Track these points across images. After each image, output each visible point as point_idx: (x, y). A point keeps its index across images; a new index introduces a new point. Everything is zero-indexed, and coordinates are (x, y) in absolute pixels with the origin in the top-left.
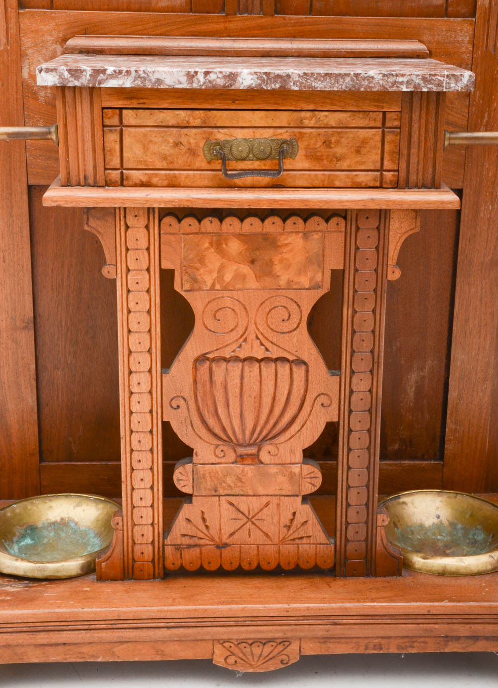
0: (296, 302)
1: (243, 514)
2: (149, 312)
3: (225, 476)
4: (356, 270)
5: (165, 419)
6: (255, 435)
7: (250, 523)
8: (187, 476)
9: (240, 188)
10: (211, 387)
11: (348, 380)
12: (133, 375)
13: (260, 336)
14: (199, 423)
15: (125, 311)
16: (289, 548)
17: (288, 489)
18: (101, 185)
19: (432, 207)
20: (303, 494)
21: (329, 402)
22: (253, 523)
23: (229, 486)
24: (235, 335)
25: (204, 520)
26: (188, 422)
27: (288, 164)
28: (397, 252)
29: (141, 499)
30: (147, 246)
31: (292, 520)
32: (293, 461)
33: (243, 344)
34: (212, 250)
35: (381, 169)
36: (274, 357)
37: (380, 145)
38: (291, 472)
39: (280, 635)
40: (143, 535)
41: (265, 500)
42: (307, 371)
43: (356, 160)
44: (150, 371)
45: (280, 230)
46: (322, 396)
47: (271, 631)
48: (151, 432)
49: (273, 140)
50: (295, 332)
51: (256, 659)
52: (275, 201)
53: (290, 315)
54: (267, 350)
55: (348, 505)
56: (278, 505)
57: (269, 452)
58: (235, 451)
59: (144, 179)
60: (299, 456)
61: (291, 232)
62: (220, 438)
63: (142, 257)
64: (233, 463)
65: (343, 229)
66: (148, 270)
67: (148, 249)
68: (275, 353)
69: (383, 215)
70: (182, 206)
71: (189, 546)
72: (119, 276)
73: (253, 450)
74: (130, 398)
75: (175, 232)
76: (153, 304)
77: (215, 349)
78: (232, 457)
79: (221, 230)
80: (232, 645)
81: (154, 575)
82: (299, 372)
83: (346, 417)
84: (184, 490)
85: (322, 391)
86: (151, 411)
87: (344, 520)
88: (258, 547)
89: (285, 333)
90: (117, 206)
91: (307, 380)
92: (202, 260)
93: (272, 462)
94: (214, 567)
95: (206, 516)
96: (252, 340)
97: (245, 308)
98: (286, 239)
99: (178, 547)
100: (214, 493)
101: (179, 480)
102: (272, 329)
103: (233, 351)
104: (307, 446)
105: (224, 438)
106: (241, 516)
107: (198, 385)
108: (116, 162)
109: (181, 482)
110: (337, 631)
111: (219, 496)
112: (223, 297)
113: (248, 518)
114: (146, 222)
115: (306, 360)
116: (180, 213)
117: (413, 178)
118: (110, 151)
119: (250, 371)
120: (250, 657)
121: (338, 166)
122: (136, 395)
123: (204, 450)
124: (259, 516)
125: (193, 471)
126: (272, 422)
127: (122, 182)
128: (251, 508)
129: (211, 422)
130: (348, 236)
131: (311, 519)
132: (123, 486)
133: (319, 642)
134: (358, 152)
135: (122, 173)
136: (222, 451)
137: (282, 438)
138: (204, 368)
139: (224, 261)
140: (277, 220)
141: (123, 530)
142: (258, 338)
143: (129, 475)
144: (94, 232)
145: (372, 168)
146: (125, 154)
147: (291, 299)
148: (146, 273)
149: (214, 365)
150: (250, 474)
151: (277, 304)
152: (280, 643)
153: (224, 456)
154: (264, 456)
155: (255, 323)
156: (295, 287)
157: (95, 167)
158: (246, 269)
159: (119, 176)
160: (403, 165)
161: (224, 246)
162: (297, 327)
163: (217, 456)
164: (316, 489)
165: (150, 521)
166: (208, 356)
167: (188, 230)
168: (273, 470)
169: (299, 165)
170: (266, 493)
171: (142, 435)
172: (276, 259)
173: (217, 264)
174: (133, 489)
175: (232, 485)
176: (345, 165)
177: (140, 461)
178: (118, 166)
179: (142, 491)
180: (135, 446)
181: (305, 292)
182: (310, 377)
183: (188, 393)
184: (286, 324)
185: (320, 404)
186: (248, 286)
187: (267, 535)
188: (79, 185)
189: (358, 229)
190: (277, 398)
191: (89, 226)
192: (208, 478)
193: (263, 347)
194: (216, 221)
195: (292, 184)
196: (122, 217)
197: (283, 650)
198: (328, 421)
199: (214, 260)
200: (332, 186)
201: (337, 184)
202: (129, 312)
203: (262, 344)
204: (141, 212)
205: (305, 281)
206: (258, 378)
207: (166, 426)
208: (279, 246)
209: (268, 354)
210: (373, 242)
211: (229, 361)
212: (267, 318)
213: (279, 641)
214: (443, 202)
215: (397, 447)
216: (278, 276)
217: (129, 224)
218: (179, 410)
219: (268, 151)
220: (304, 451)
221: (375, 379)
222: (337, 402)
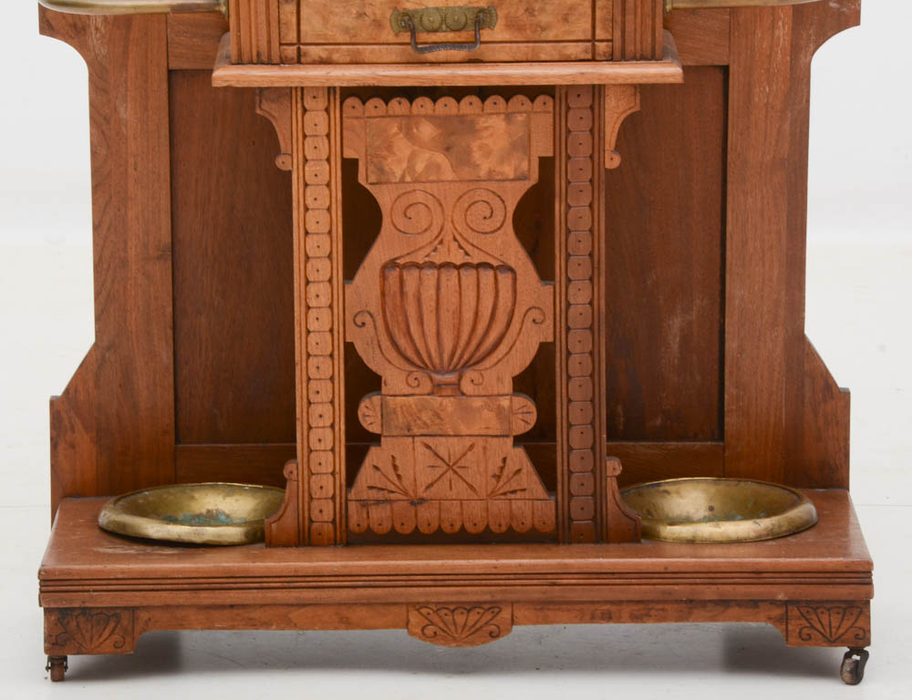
0: (499, 196)
1: (442, 459)
2: (329, 209)
3: (420, 411)
4: (568, 157)
5: (348, 340)
6: (455, 360)
7: (451, 472)
8: (375, 410)
9: (432, 63)
10: (402, 300)
11: (563, 290)
12: (311, 285)
13: (458, 238)
14: (388, 343)
15: (302, 209)
16: (499, 506)
17: (496, 427)
18: (275, 61)
19: (652, 81)
20: (515, 434)
21: (542, 318)
22: (455, 472)
23: (425, 423)
24: (428, 236)
25: (395, 467)
26: (375, 342)
27: (486, 35)
28: (615, 134)
29: (320, 440)
30: (327, 131)
31: (502, 468)
32: (501, 393)
33: (439, 247)
34: (401, 135)
35: (593, 40)
36: (475, 261)
37: (589, 11)
38: (499, 406)
39: (488, 598)
40: (321, 487)
41: (468, 442)
42: (515, 280)
43: (563, 29)
44: (330, 281)
45: (478, 111)
46: (533, 310)
47: (476, 593)
48: (331, 356)
49: (469, 9)
50: (499, 232)
51: (459, 631)
52: (471, 77)
53: (492, 212)
54: (467, 254)
55: (570, 449)
56: (485, 448)
57: (472, 381)
58: (431, 379)
59: (324, 55)
60: (508, 386)
61: (492, 114)
62: (413, 364)
63: (321, 144)
64: (429, 395)
65: (551, 109)
66: (328, 160)
67: (328, 136)
68: (477, 258)
69: (597, 92)
70: (366, 85)
71: (378, 502)
72: (295, 167)
73: (452, 378)
74: (307, 313)
75: (358, 115)
76: (334, 200)
77: (406, 252)
78: (427, 387)
79: (410, 111)
80: (431, 612)
81: (335, 541)
82: (505, 280)
83: (563, 336)
84: (371, 429)
85: (532, 303)
86: (331, 330)
87: (566, 468)
88: (461, 503)
89: (486, 233)
90: (294, 85)
91: (515, 291)
92: (389, 148)
93: (476, 393)
94: (408, 529)
95: (397, 463)
96: (449, 241)
97: (441, 205)
98: (486, 121)
99: (364, 504)
100: (407, 433)
101: (364, 416)
102: (471, 229)
103: (428, 256)
104: (517, 372)
105: (418, 363)
106: (439, 462)
107: (387, 298)
108: (292, 37)
109: (367, 419)
110: (556, 592)
111: (413, 436)
112: (414, 190)
113: (448, 465)
114: (326, 104)
115: (513, 266)
116: (364, 93)
117: (630, 48)
118: (285, 24)
119: (448, 280)
120: (453, 628)
121: (543, 37)
122: (314, 310)
123: (394, 378)
124: (462, 463)
125: (382, 405)
126: (474, 343)
127: (299, 60)
128: (452, 452)
129: (403, 342)
130: (557, 117)
131: (525, 466)
132: (298, 423)
133: (535, 609)
134: (566, 20)
135: (299, 49)
136: (416, 379)
137: (487, 363)
138: (393, 275)
139: (416, 148)
140: (475, 99)
141: (298, 481)
142: (455, 240)
143: (305, 410)
144: (267, 116)
145: (582, 38)
146: (303, 28)
147: (493, 192)
148: (326, 163)
149: (405, 273)
150: (450, 409)
151: (477, 198)
152: (488, 609)
153: (418, 386)
154: (467, 386)
155: (452, 222)
156: (498, 178)
157: (269, 42)
158: (440, 158)
159: (295, 52)
160: (618, 34)
161: (415, 131)
162: (501, 226)
163: (409, 385)
164: (530, 427)
165: (330, 470)
166: (398, 261)
167: (374, 113)
168: (478, 403)
169: (499, 37)
170: (468, 433)
171: (321, 359)
172: (475, 145)
173: (408, 152)
174: (310, 428)
175: (428, 422)
176: (551, 35)
177: (318, 392)
178: (295, 41)
179: (321, 430)
180: (313, 373)
181: (508, 184)
182: (518, 286)
183: (374, 307)
184: (488, 222)
185: (531, 320)
186: (443, 178)
187: (471, 487)
188: (251, 62)
189: (568, 108)
190: (480, 314)
191: (261, 109)
192: (399, 413)
193: (462, 251)
194: (405, 102)
195: (492, 59)
196: (299, 99)
197: (491, 619)
198: (541, 341)
199: (403, 147)
200: (535, 59)
201: (543, 57)
202: (306, 209)
203: (461, 247)
204: (321, 93)
205: (509, 171)
206: (458, 288)
207: (349, 348)
208: (477, 130)
209: (468, 259)
210: (586, 124)
211: (422, 268)
212: (465, 215)
213: (486, 606)
214: (663, 76)
215: (658, 422)
216: (478, 165)
217: (306, 106)
218: (364, 329)
219: (463, 20)
220: (514, 378)
221: (596, 289)
222: (552, 317)
